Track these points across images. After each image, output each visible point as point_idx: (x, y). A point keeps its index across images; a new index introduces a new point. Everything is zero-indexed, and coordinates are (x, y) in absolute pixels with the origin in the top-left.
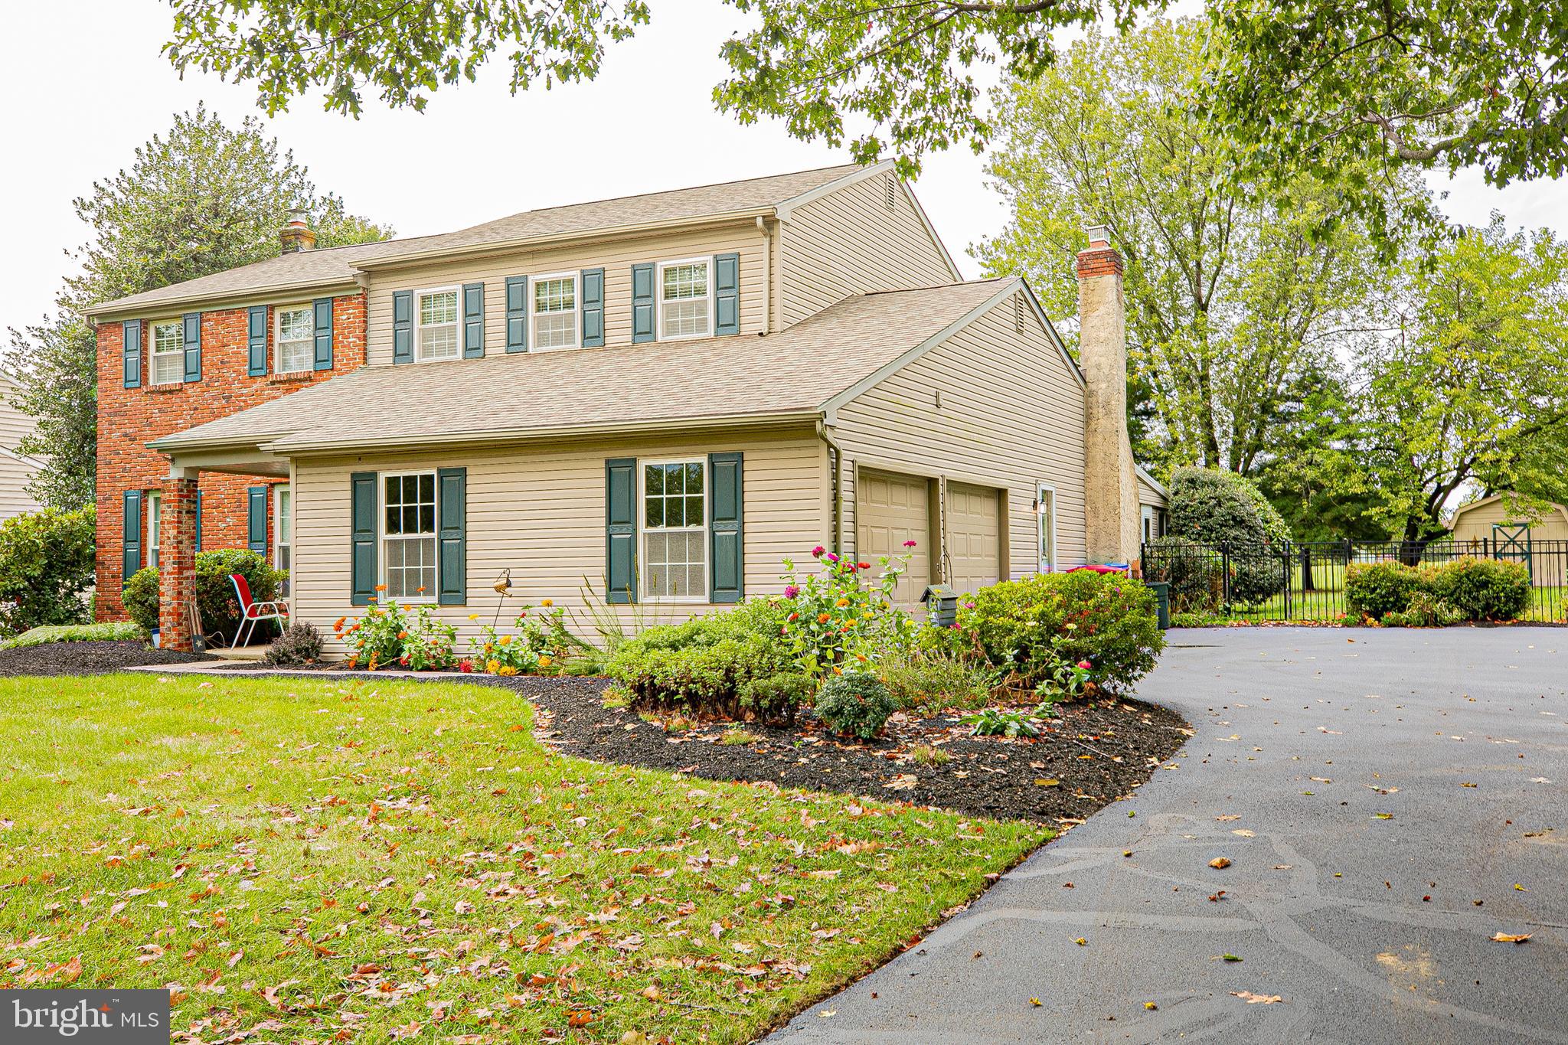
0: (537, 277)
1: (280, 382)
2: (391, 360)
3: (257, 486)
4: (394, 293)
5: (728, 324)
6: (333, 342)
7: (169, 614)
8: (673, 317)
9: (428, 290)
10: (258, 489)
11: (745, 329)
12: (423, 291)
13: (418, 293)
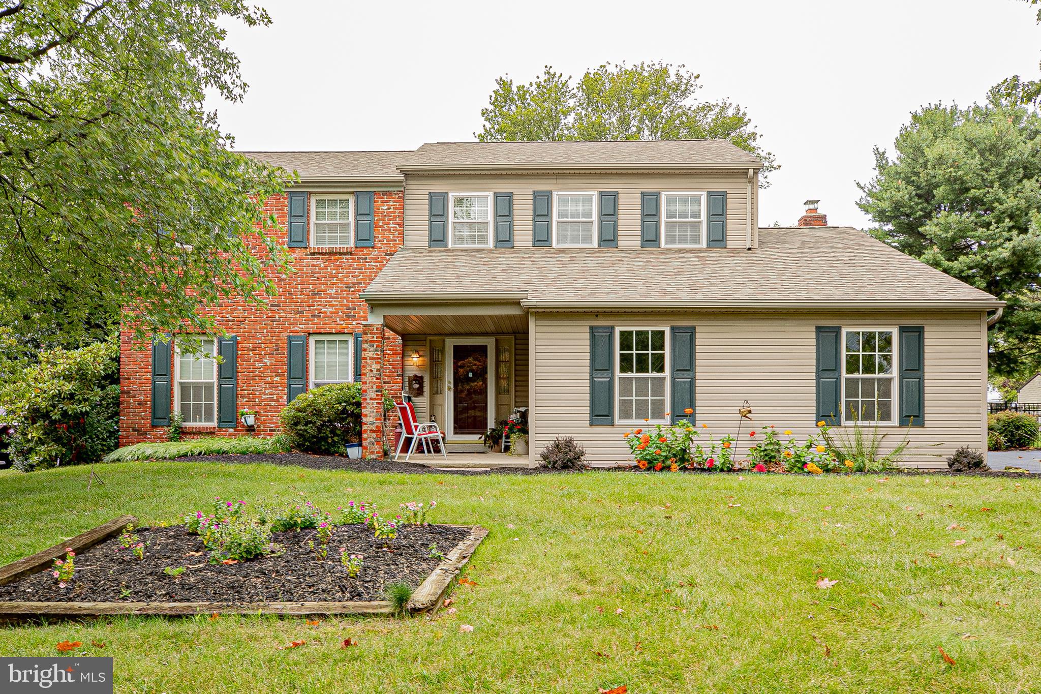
0: (560, 193)
1: (322, 254)
2: (427, 244)
3: (295, 334)
4: (430, 193)
5: (718, 240)
6: (373, 226)
7: (372, 431)
8: (673, 231)
9: (462, 194)
10: (298, 337)
11: (730, 244)
12: (457, 194)
13: (452, 196)
